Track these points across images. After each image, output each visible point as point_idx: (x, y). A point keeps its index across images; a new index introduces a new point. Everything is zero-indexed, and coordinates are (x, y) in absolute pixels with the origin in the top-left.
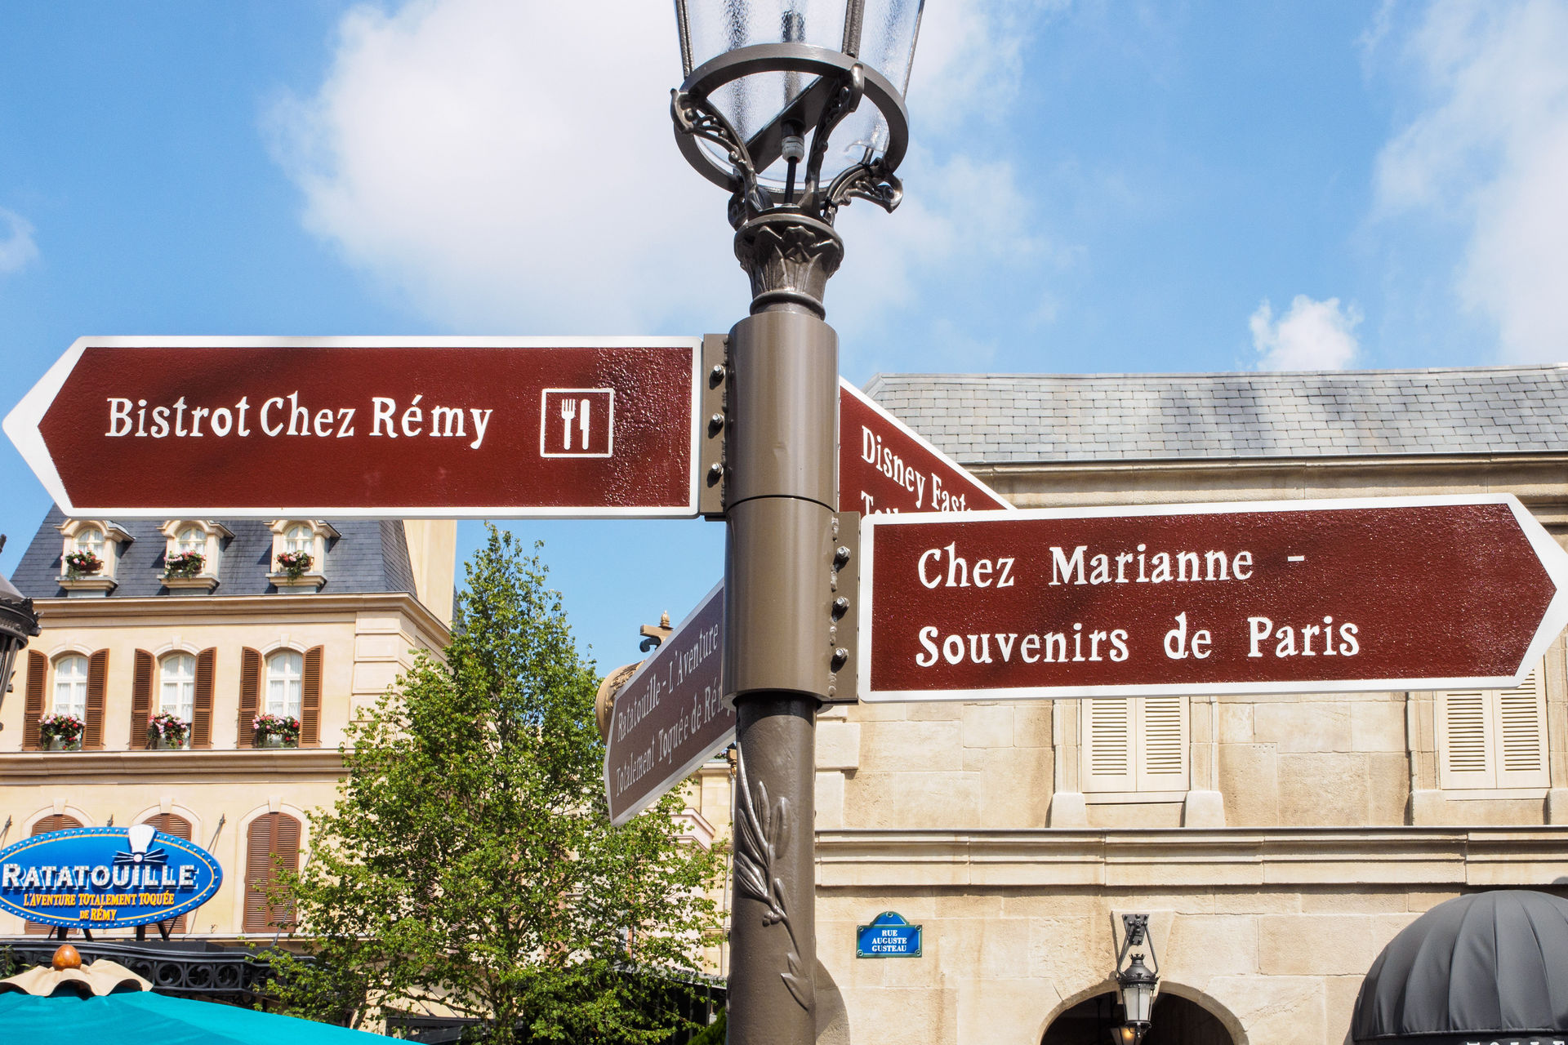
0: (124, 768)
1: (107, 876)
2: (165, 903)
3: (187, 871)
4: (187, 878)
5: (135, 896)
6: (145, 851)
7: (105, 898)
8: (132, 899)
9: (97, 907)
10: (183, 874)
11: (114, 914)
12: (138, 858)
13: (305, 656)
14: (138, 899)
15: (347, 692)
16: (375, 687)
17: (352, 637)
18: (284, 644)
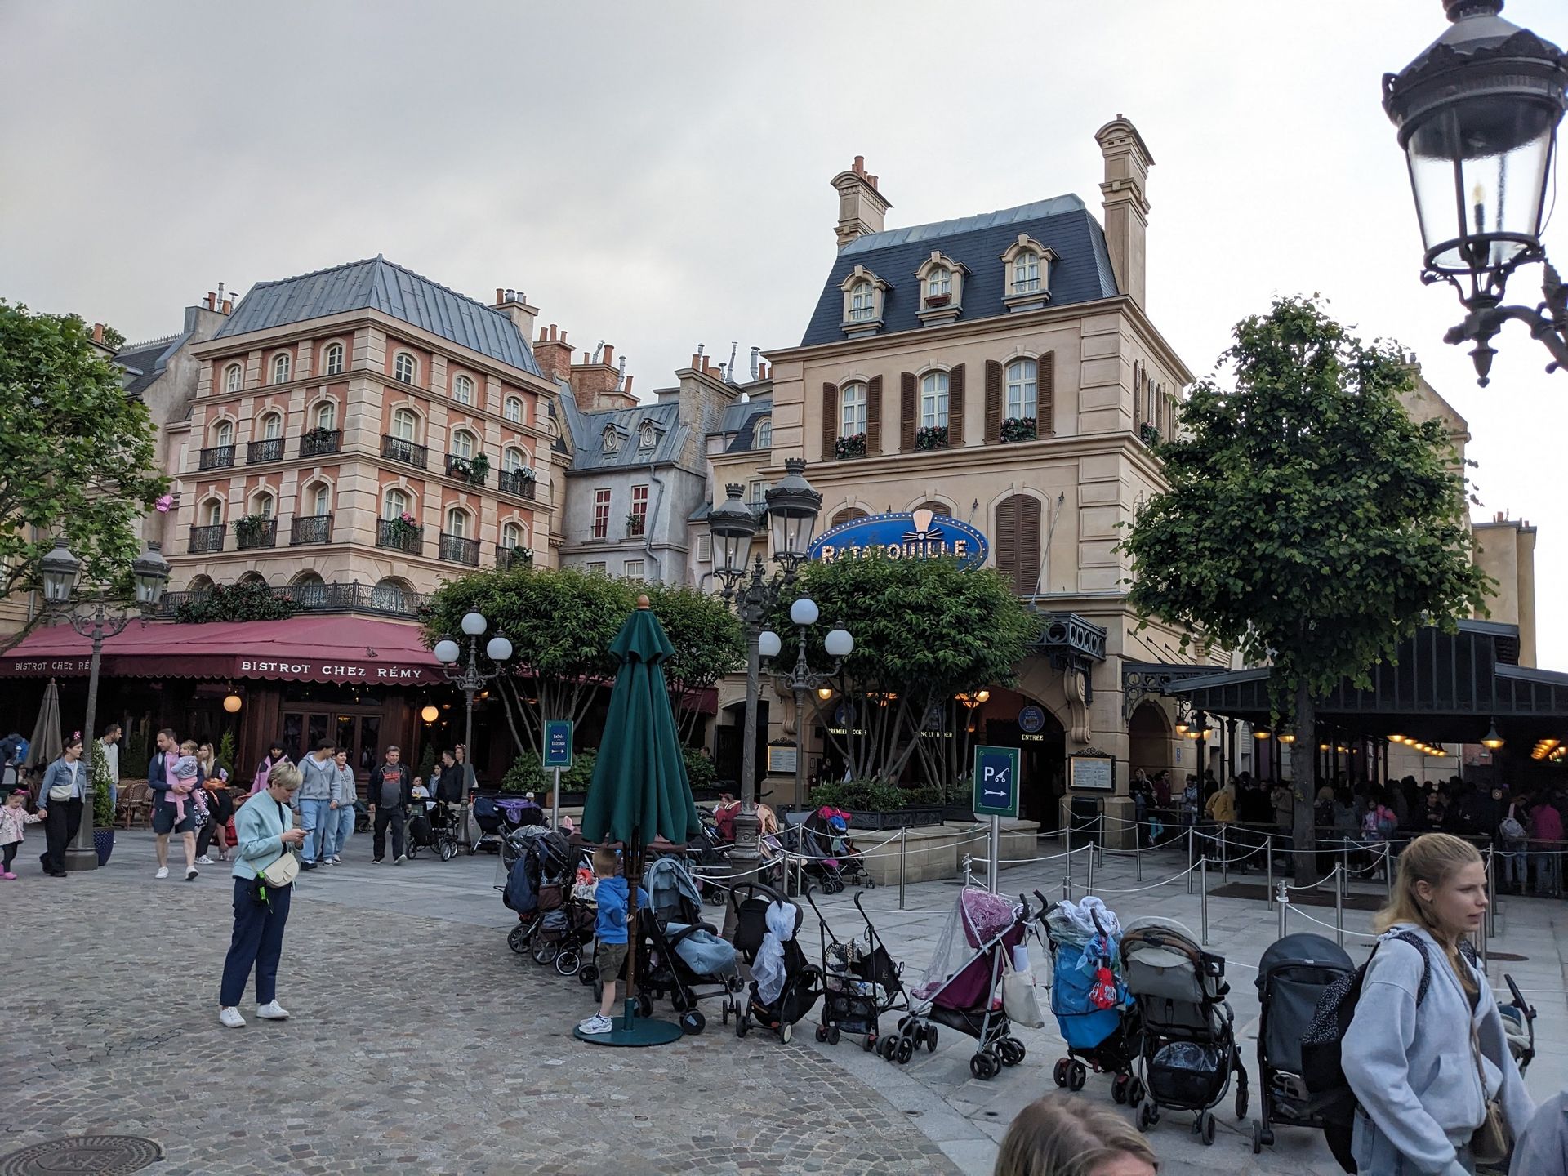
0: (899, 468)
3: (960, 545)
4: (960, 551)
6: (926, 530)
10: (957, 548)
12: (921, 537)
13: (1038, 363)
15: (1076, 388)
16: (1100, 381)
17: (1078, 341)
18: (1020, 354)
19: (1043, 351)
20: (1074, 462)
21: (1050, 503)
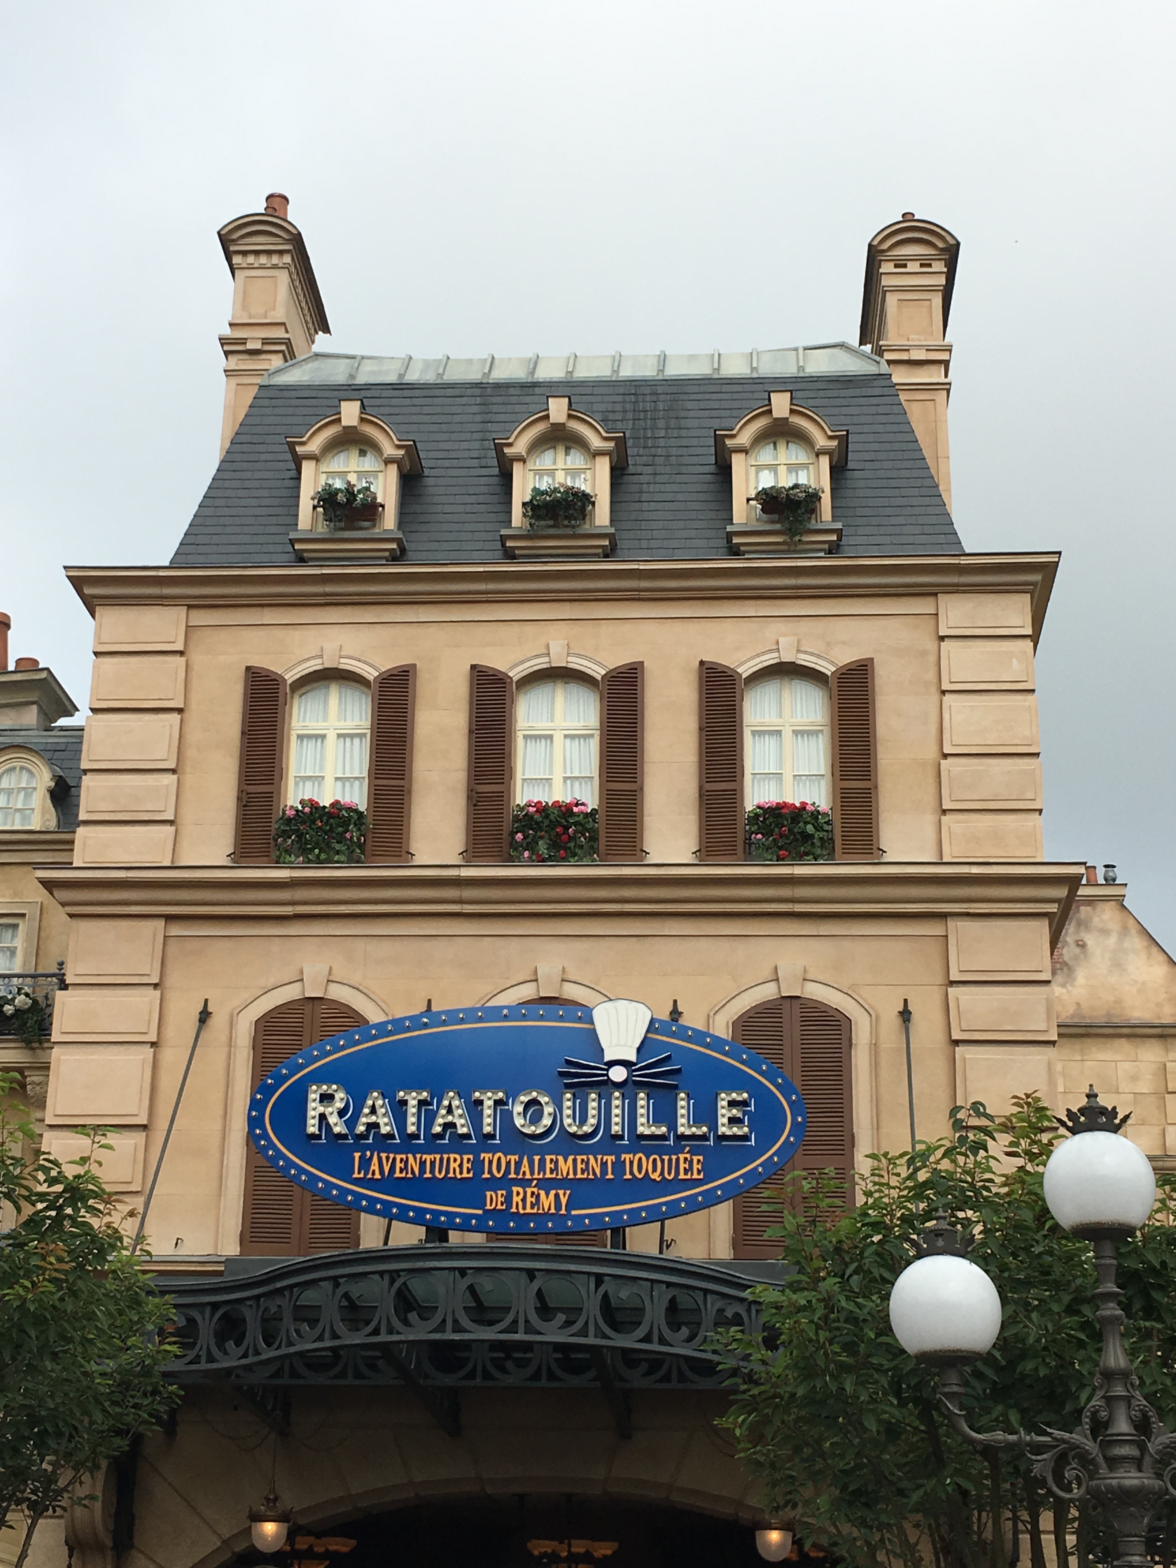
0: (460, 902)
1: (548, 1109)
2: (682, 1176)
3: (732, 1104)
4: (733, 1121)
5: (610, 1159)
6: (633, 1058)
7: (542, 1162)
8: (604, 1164)
9: (524, 1183)
10: (724, 1113)
11: (564, 1201)
12: (618, 1074)
13: (833, 683)
14: (619, 1166)
15: (932, 752)
16: (992, 740)
17: (931, 645)
18: (787, 657)
19: (846, 656)
20: (935, 929)
21: (875, 1022)
